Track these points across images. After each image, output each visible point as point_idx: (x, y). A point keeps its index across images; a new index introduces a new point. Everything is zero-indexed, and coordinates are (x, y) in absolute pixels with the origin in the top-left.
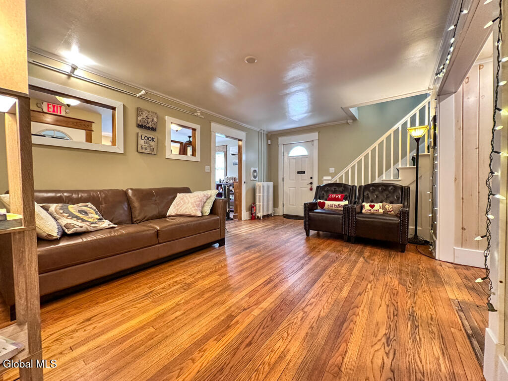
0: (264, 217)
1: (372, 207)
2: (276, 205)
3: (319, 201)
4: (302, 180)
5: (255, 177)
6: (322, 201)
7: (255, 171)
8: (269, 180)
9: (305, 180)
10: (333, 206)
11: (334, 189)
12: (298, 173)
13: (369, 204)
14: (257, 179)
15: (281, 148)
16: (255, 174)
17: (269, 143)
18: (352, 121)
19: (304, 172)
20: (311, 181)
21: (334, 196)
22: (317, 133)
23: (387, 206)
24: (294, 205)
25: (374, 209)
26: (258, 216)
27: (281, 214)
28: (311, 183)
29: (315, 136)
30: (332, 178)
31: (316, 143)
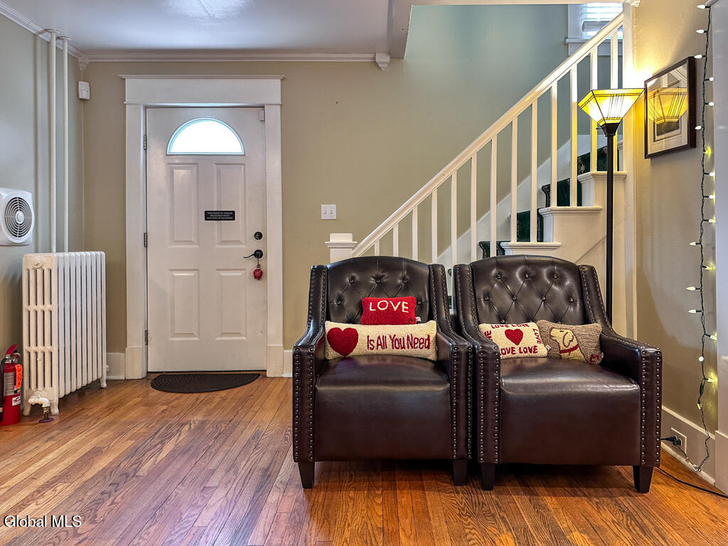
0: (63, 402)
1: (515, 336)
2: (116, 338)
3: (330, 325)
4: (223, 242)
5: (17, 230)
6: (343, 326)
7: (17, 204)
8: (81, 242)
9: (238, 242)
10: (389, 342)
11: (377, 278)
12: (209, 216)
13: (502, 329)
14: (28, 237)
15: (136, 121)
16: (20, 216)
17: (84, 94)
18: (387, 59)
19: (231, 216)
20: (256, 245)
21: (384, 303)
22: (277, 83)
23: (557, 333)
24: (191, 335)
25: (522, 344)
26: (37, 407)
27: (137, 372)
28: (258, 254)
29: (269, 90)
30: (358, 238)
31: (274, 115)
